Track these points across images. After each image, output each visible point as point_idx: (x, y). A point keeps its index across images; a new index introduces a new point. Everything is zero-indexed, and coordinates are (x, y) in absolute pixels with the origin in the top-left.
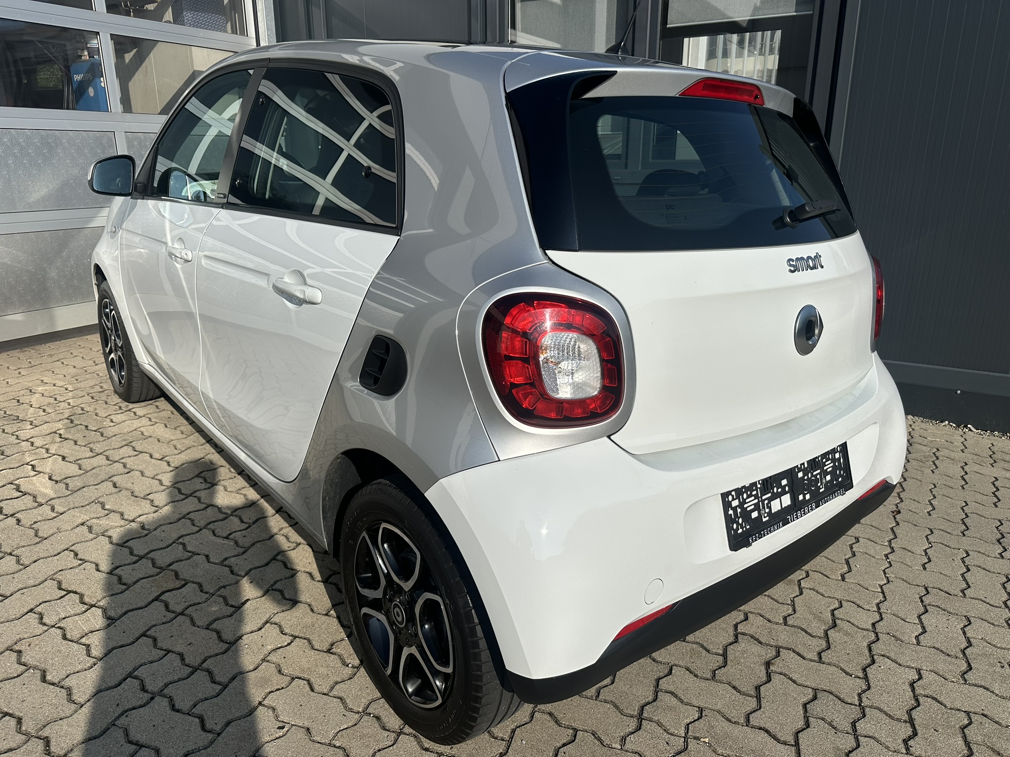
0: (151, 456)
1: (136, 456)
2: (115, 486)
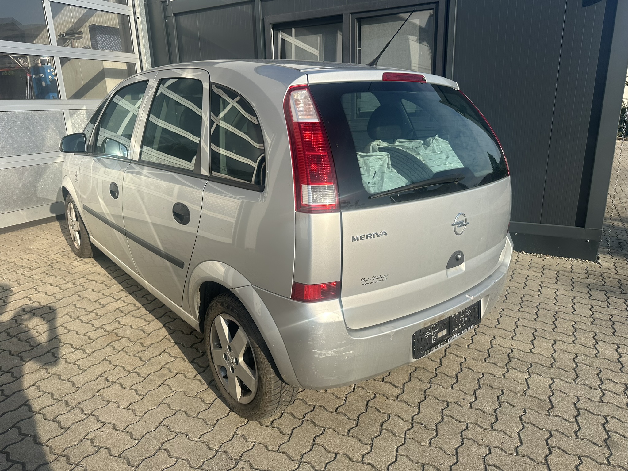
0: (96, 282)
1: (88, 282)
2: (80, 296)
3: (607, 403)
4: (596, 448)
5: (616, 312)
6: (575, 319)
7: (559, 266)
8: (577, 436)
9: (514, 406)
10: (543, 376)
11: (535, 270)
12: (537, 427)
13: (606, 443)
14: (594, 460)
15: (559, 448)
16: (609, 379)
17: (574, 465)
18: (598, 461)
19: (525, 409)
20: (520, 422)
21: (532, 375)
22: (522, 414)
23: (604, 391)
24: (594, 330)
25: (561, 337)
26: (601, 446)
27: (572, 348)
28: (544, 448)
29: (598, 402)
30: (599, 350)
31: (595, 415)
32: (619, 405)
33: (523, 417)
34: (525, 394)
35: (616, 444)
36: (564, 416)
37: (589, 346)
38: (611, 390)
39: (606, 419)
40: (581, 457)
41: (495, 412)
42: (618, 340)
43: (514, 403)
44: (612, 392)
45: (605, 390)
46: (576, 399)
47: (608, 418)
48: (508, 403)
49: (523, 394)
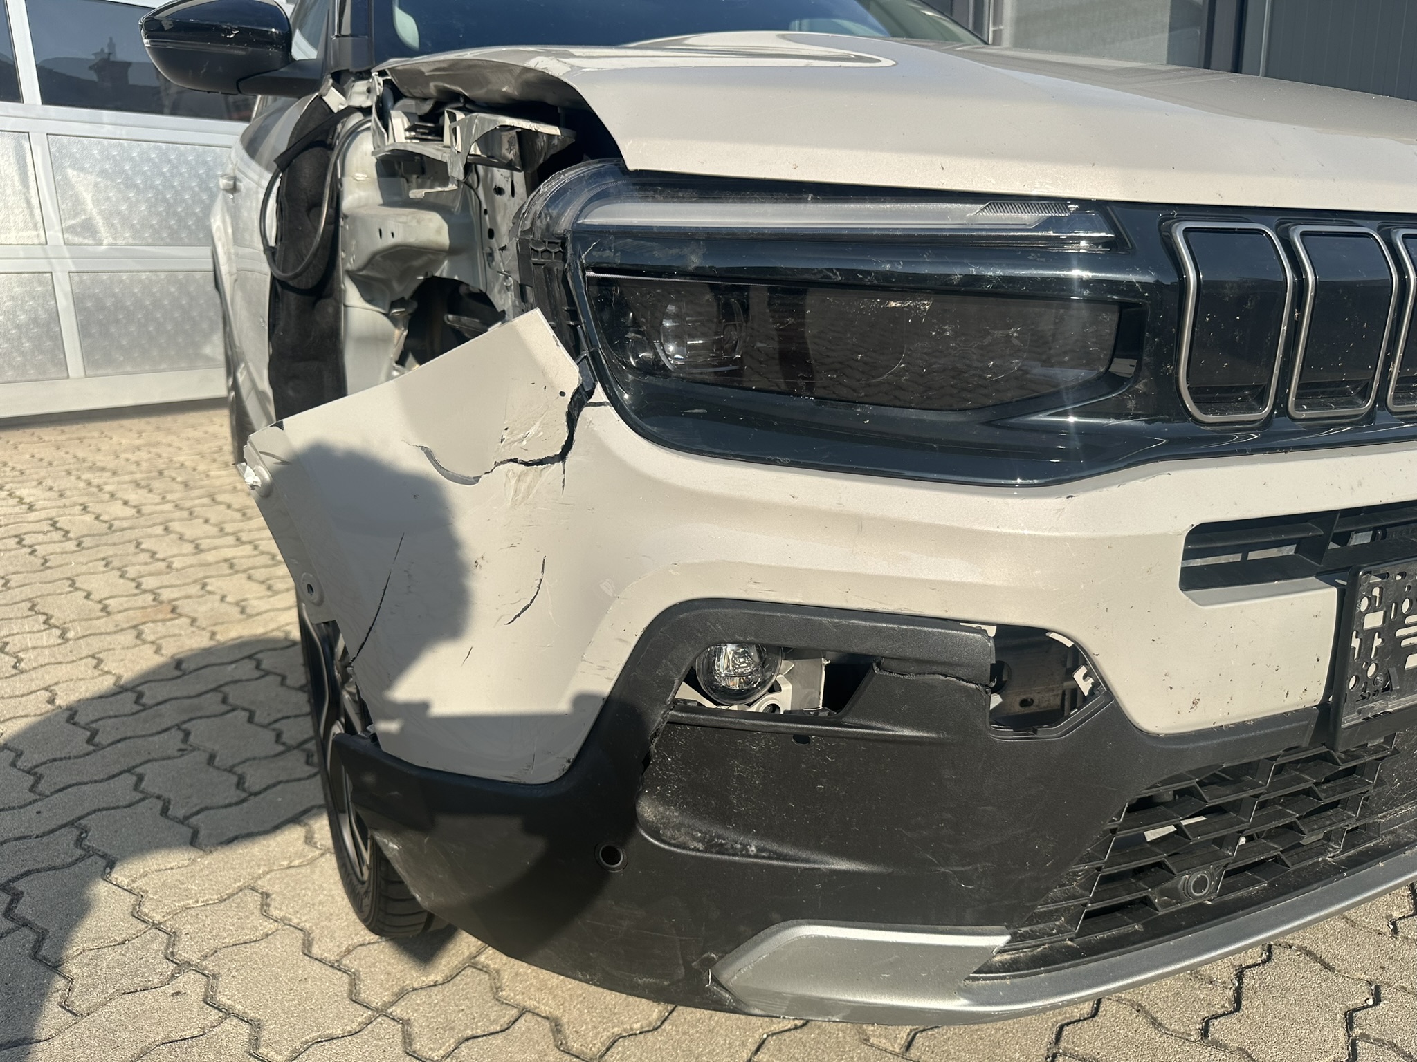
9: (1331, 969)
19: (1377, 988)
20: (1342, 1033)
22: (1359, 1001)
33: (1359, 1014)
34: (1395, 931)
41: (1240, 977)
48: (1309, 953)
49: (1387, 930)
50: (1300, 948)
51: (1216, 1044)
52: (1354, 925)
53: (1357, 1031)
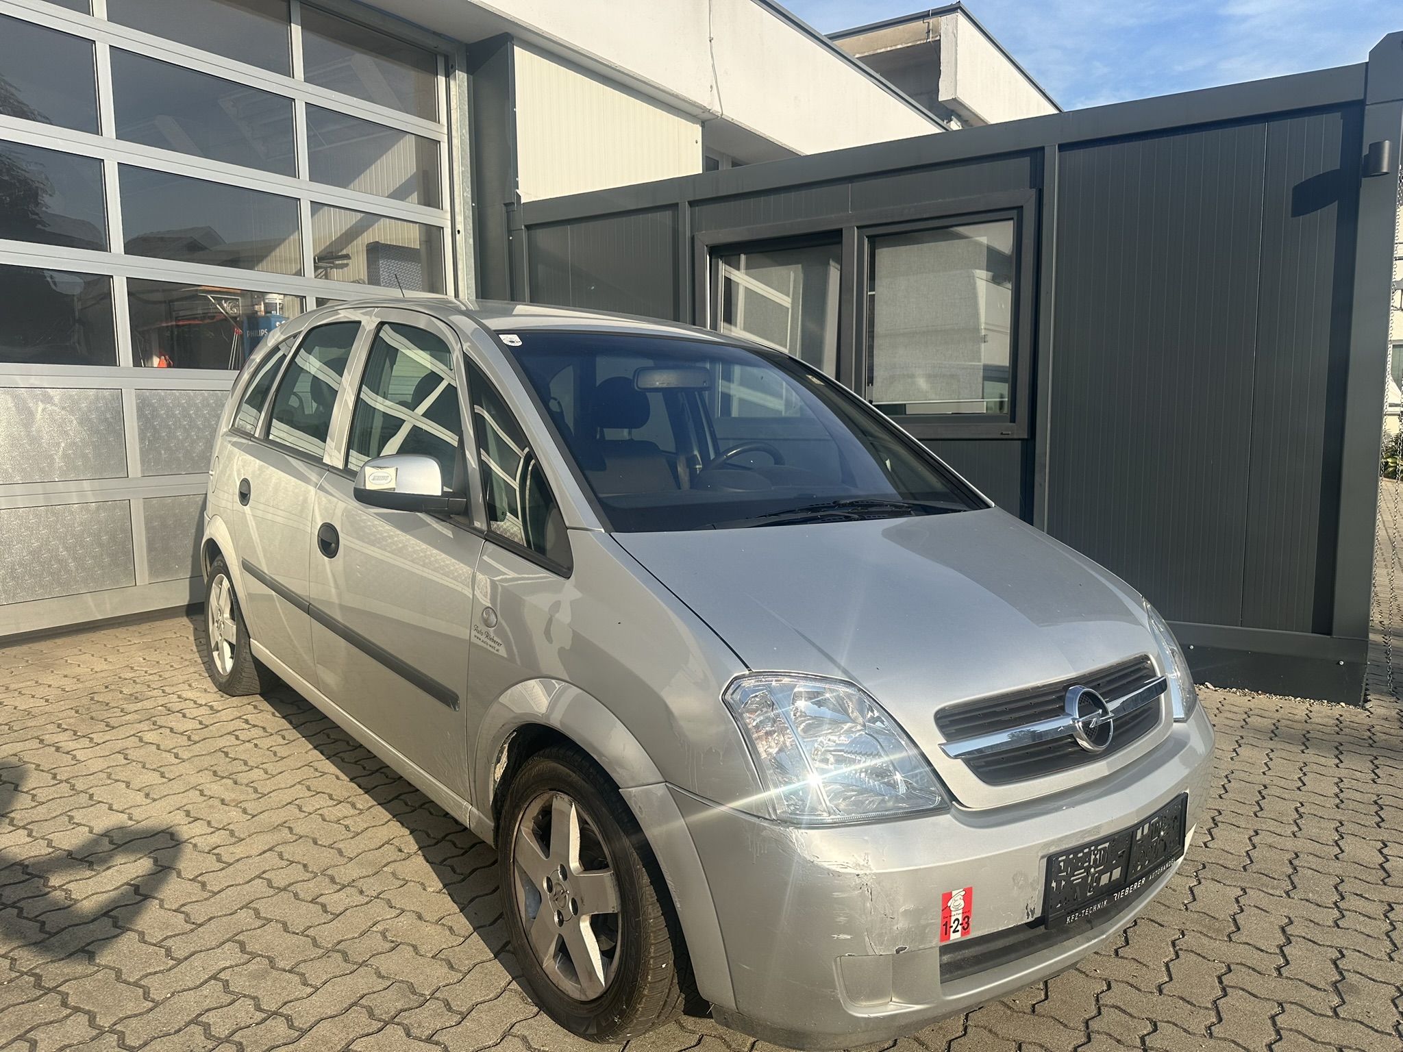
3: (1348, 929)
4: (1314, 992)
5: (1391, 790)
6: (1301, 798)
7: (1282, 711)
8: (1280, 974)
9: (1162, 926)
10: (1224, 884)
11: (1229, 715)
12: (1204, 957)
13: (1336, 987)
14: (1308, 1010)
15: (1243, 990)
16: (1357, 895)
17: (1269, 1014)
18: (1316, 1011)
19: (1183, 931)
20: (1171, 949)
21: (1202, 880)
22: (1177, 937)
23: (1344, 912)
24: (1339, 818)
25: (1272, 825)
26: (1325, 990)
27: (1290, 844)
28: (1213, 988)
29: (1329, 927)
30: (1343, 848)
31: (1319, 945)
32: (1371, 934)
33: (1177, 942)
34: (1187, 909)
35: (1354, 989)
36: (1259, 945)
37: (1324, 842)
38: (1358, 910)
39: (1341, 952)
40: (1284, 1004)
42: (1385, 836)
43: (1163, 921)
44: (1360, 913)
45: (1346, 910)
46: (1287, 921)
47: (1345, 952)
48: (1152, 921)
49: (1183, 908)
50: (1148, 919)
51: (1122, 957)
52: (1169, 907)
53: (1178, 948)
